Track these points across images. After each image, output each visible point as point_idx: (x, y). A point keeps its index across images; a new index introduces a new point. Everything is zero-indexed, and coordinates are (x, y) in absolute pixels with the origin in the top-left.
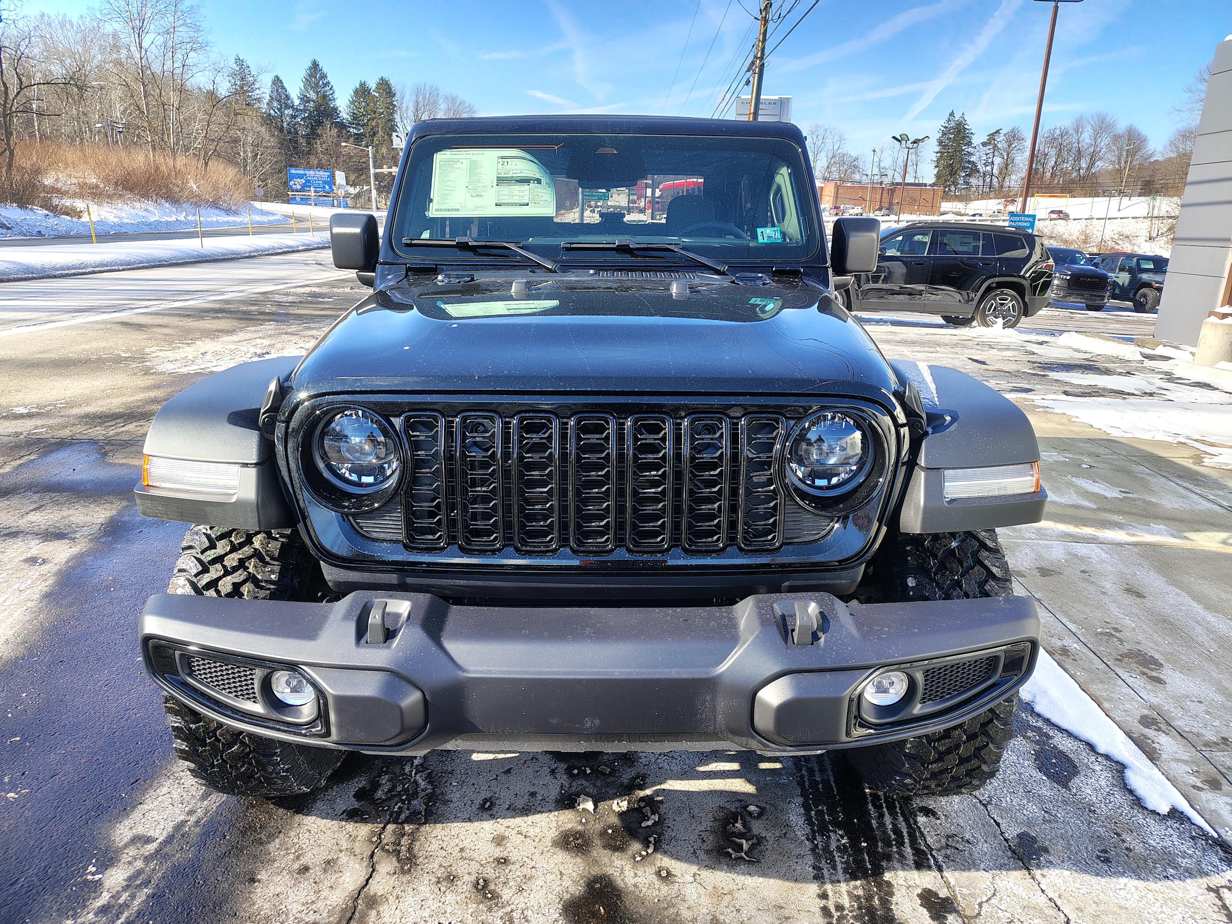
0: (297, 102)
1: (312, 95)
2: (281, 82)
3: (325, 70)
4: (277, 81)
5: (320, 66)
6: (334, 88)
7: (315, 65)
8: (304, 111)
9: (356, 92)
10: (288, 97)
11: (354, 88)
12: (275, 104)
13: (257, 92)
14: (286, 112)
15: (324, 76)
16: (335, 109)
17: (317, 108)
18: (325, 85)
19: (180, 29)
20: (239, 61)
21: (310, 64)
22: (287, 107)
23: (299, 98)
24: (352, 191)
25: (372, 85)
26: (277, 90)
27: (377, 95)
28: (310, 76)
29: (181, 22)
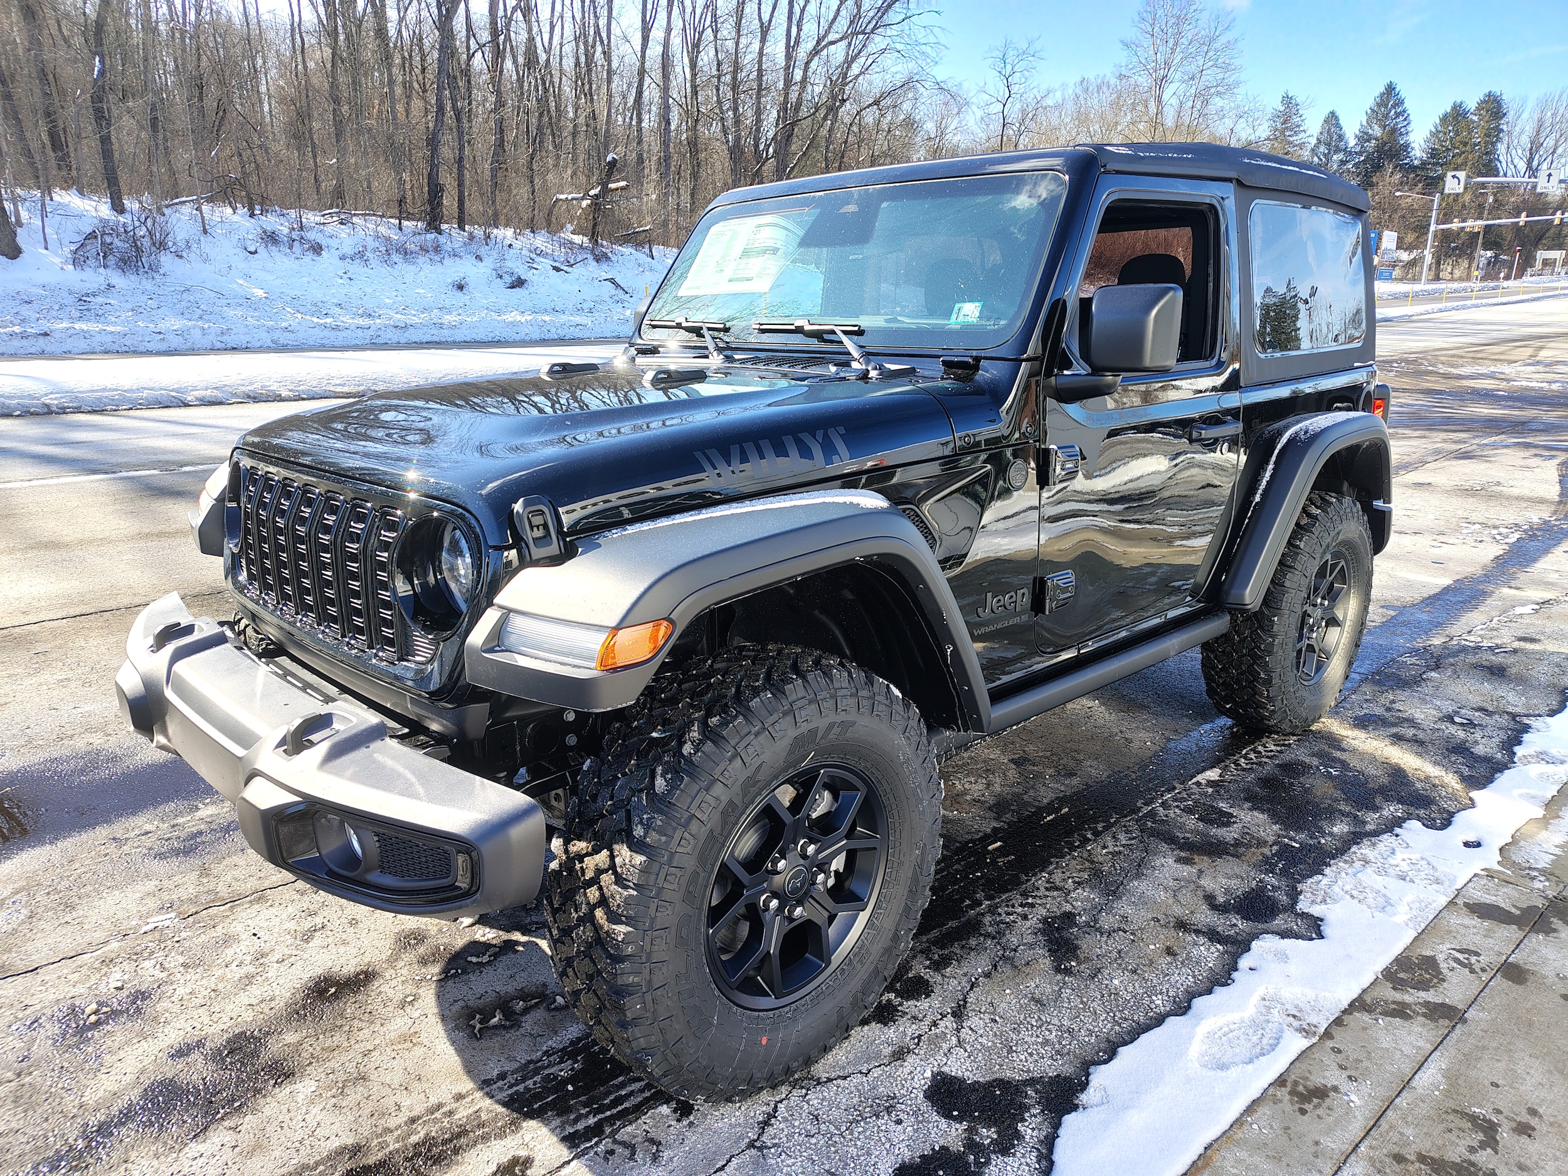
0: (1352, 142)
1: (1377, 131)
2: (1337, 119)
3: (1403, 95)
4: (1332, 119)
5: (1397, 90)
6: (1411, 117)
7: (1390, 89)
8: (1360, 153)
9: (1444, 119)
10: (1341, 137)
11: (1441, 113)
12: (1323, 149)
13: (1302, 135)
14: (1335, 157)
15: (1401, 102)
16: (1406, 147)
17: (1379, 149)
18: (1398, 115)
19: (1209, 72)
20: (1288, 100)
21: (1382, 89)
22: (1338, 150)
23: (1356, 136)
24: (1405, 256)
25: (1471, 104)
26: (1329, 129)
27: (1475, 118)
28: (1379, 105)
29: (1211, 63)
